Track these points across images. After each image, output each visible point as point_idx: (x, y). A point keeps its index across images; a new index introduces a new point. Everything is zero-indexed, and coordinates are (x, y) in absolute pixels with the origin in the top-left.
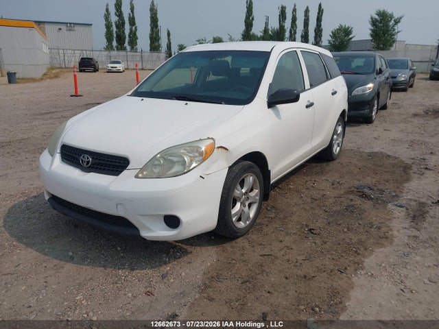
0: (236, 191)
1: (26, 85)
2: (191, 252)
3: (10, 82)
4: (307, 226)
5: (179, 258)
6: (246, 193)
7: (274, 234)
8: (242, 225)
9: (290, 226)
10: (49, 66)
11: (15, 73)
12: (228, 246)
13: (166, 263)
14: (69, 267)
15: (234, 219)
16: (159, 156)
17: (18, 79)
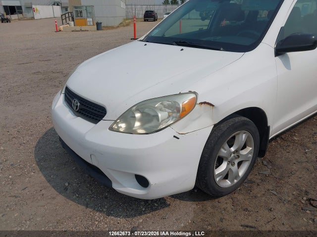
0: (222, 150)
1: (107, 31)
2: (169, 205)
3: (98, 29)
4: (307, 193)
5: (156, 209)
6: (236, 151)
7: (263, 198)
8: (228, 183)
9: (286, 190)
10: (125, 18)
11: (101, 23)
12: (208, 204)
13: (140, 214)
14: (61, 199)
15: (218, 179)
16: (134, 108)
17: (104, 27)
